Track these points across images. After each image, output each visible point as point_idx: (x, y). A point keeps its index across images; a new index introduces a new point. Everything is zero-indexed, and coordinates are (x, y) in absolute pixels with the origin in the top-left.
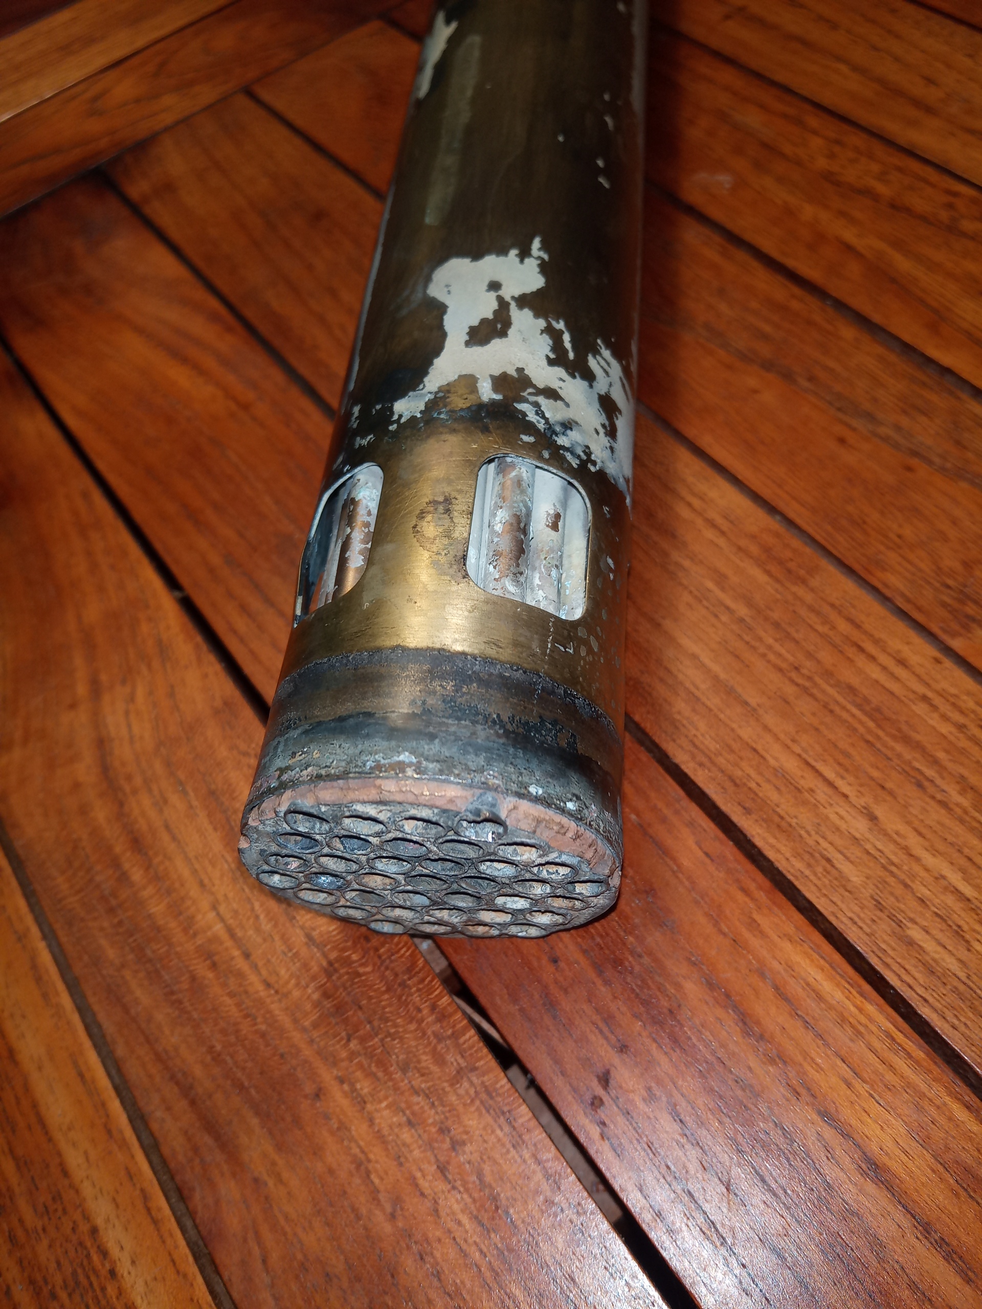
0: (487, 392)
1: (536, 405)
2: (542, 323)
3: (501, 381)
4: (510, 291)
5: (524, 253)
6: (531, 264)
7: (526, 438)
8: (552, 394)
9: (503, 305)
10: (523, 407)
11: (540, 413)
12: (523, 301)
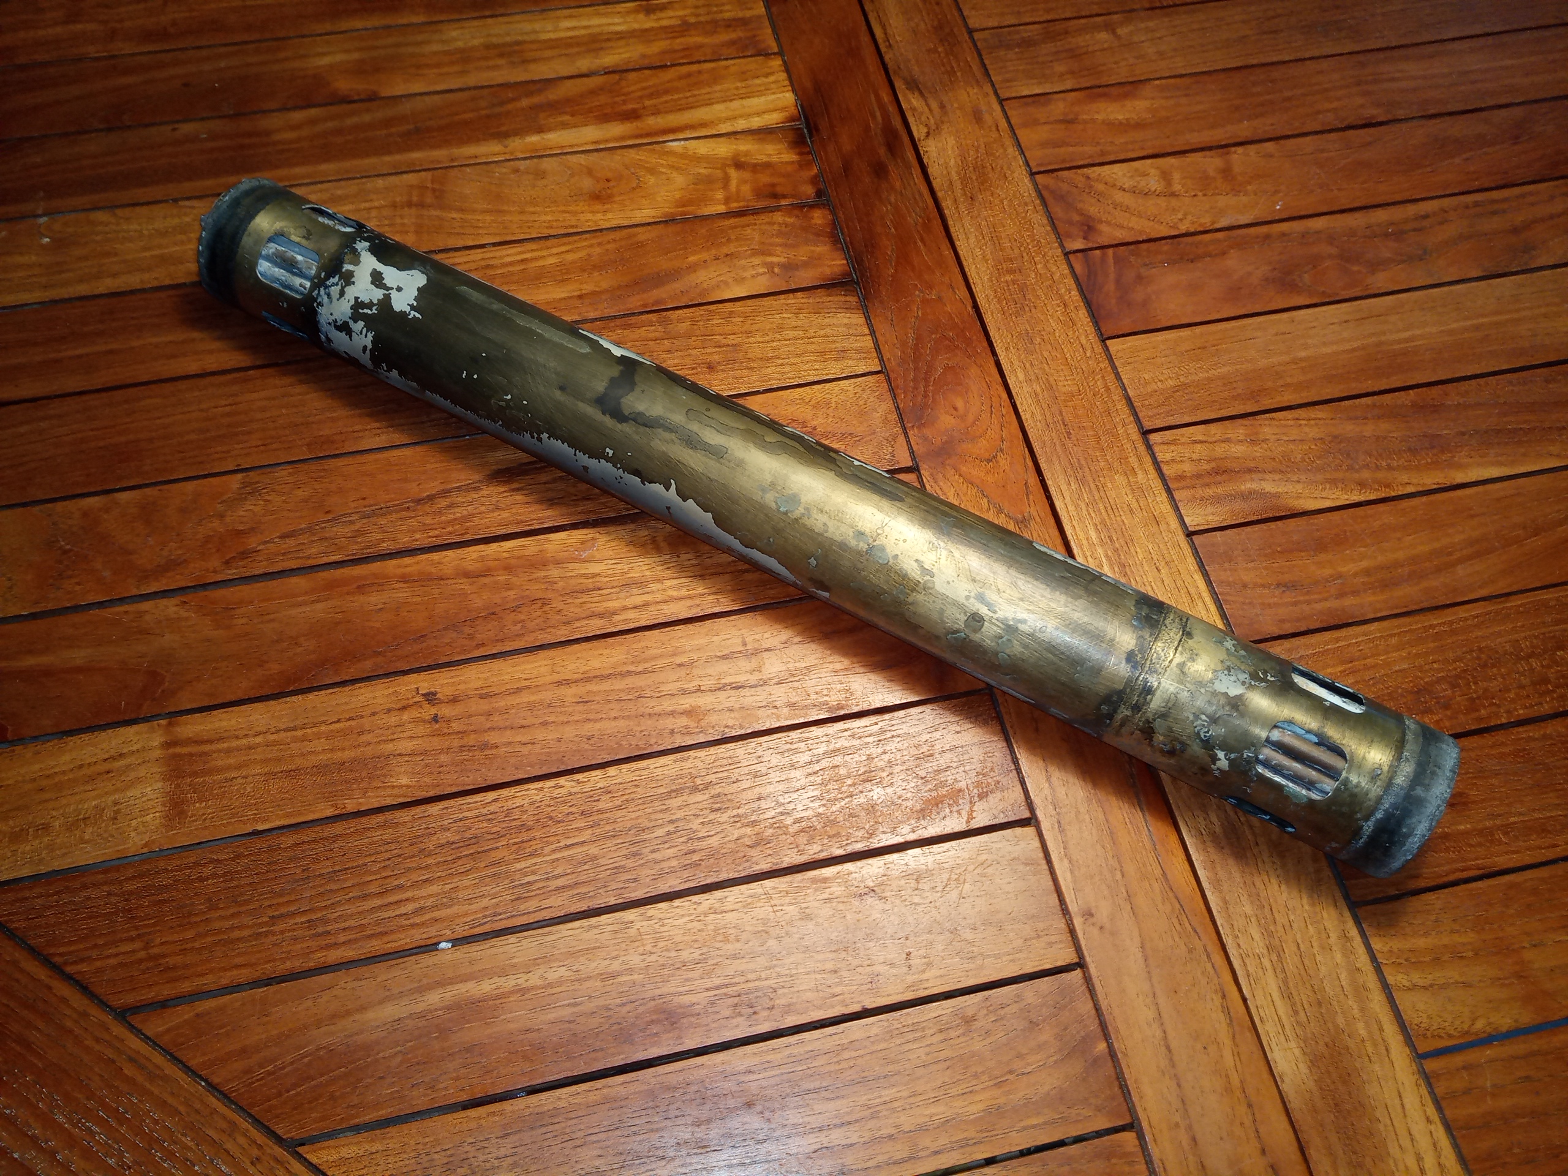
0: (347, 267)
1: (337, 284)
2: (375, 302)
3: (351, 274)
4: (394, 294)
5: (412, 307)
6: (407, 309)
7: (323, 274)
8: (342, 293)
9: (388, 289)
10: (337, 277)
11: (333, 285)
12: (387, 297)
